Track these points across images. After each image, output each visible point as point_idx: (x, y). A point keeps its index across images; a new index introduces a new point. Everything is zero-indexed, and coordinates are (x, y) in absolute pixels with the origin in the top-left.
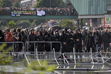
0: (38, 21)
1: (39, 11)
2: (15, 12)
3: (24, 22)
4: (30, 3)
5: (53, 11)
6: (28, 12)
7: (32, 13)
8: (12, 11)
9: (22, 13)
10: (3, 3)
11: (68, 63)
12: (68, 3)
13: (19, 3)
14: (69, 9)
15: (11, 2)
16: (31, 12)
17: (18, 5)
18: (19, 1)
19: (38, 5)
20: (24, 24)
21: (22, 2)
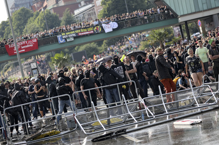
1: (105, 25)
2: (63, 35)
4: (91, 11)
5: (132, 18)
6: (86, 30)
7: (94, 31)
8: (57, 34)
9: (77, 34)
10: (44, 21)
11: (152, 114)
13: (72, 14)
14: (158, 10)
15: (56, 17)
16: (91, 29)
17: (70, 19)
18: (70, 11)
19: (105, 12)
20: (87, 51)
21: (76, 12)
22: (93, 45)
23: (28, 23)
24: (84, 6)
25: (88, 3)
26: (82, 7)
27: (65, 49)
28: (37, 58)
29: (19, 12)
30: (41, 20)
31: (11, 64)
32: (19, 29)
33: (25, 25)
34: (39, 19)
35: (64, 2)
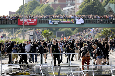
0: (81, 29)
1: (77, 19)
2: (52, 20)
3: (65, 30)
4: (73, 10)
6: (66, 20)
8: (49, 19)
9: (60, 21)
12: (109, 10)
13: (62, 10)
15: (52, 9)
16: (69, 20)
17: (60, 12)
18: (61, 8)
19: (80, 12)
20: (65, 32)
21: (64, 9)
22: (70, 29)
23: (36, 9)
24: (70, 6)
25: (72, 5)
26: (68, 7)
27: (53, 28)
28: (36, 30)
29: (32, 2)
30: (44, 9)
31: (21, 30)
32: (30, 11)
33: (34, 10)
34: (42, 8)
35: (59, 1)
